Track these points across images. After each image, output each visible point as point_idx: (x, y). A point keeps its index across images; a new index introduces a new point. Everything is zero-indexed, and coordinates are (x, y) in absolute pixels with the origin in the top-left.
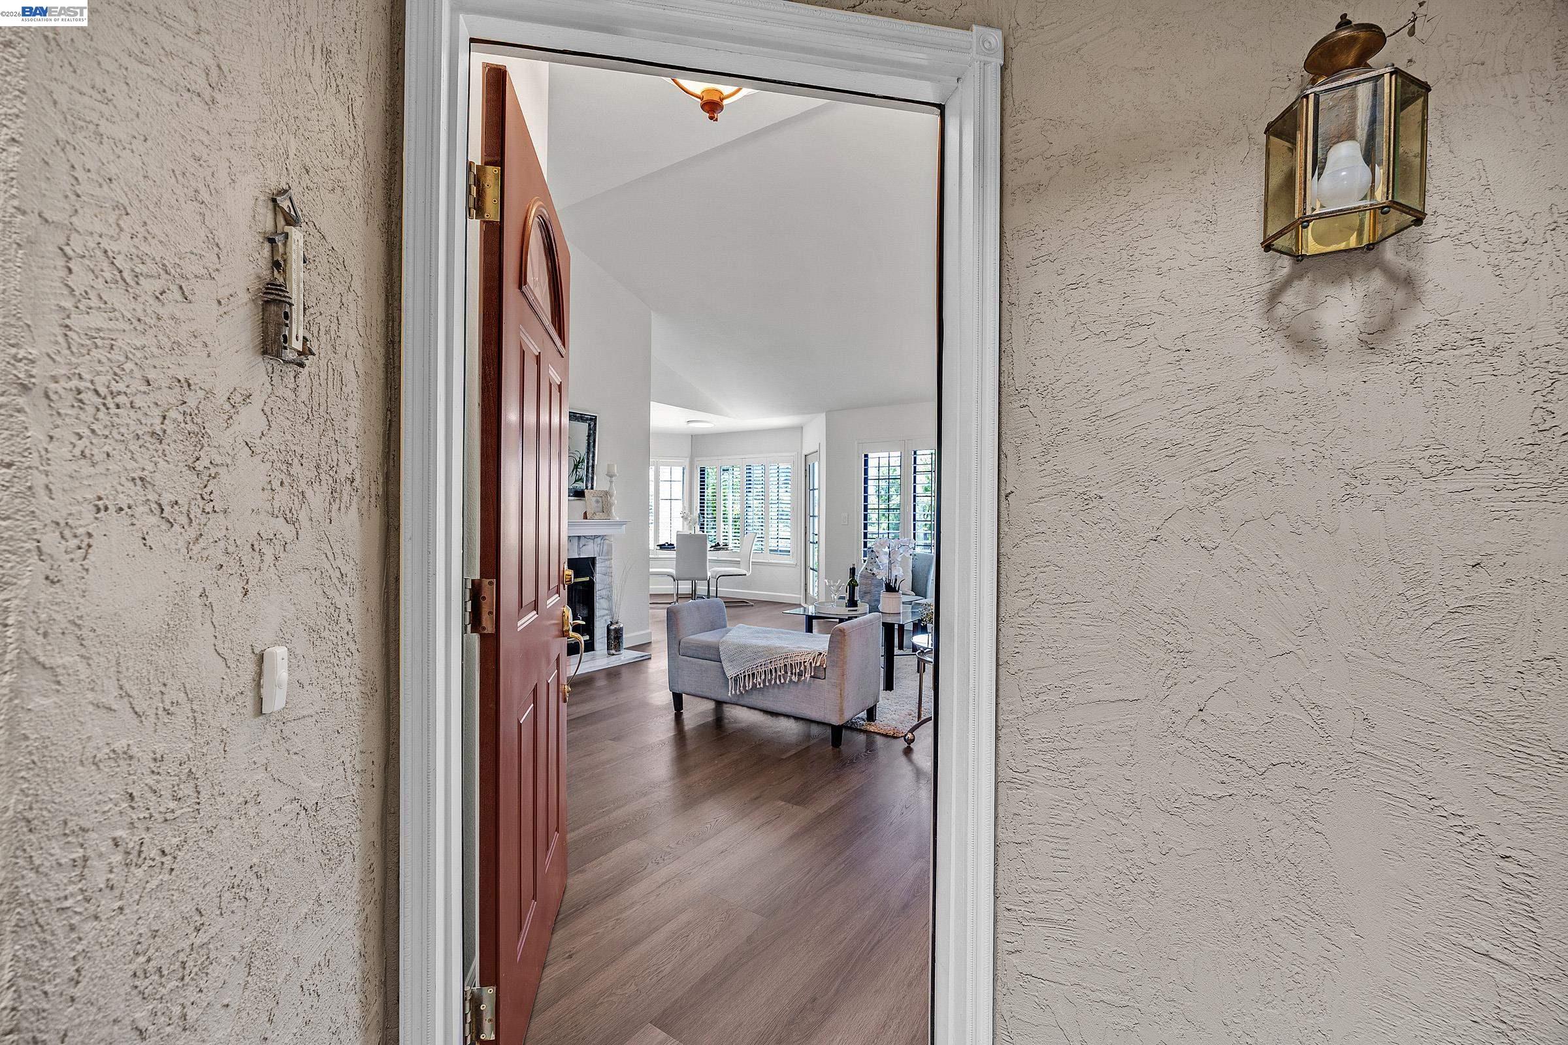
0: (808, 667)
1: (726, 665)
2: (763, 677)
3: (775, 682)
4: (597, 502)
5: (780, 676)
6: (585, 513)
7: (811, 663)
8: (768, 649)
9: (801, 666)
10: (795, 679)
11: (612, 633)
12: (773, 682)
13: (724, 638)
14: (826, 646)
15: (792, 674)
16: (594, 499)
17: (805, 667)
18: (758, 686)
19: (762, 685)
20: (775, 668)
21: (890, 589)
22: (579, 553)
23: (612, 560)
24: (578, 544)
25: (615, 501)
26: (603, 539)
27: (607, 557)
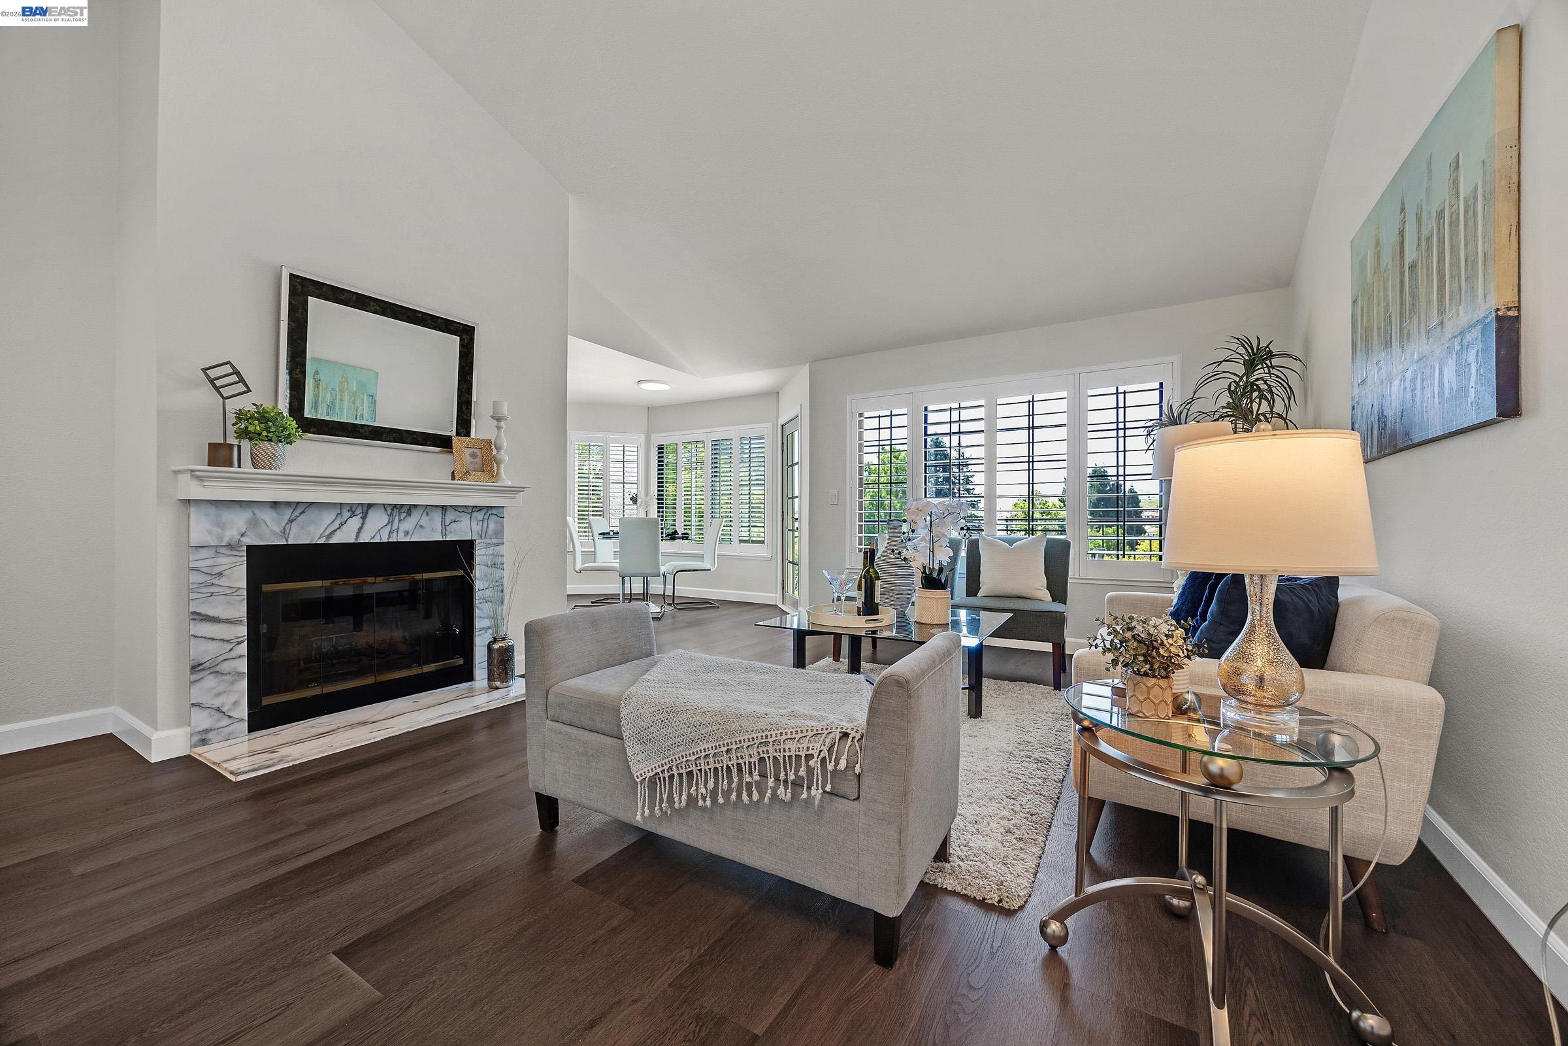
0: (818, 771)
1: (632, 749)
2: (711, 784)
3: (739, 796)
4: (474, 455)
5: (749, 785)
6: (453, 472)
7: (823, 760)
8: (722, 719)
9: (798, 766)
10: (784, 794)
11: (495, 655)
12: (734, 797)
13: (633, 689)
14: (862, 717)
15: (777, 779)
16: (470, 451)
17: (810, 770)
18: (700, 803)
19: (708, 802)
20: (739, 765)
21: (932, 582)
22: (444, 533)
23: (504, 545)
24: (443, 520)
25: (504, 456)
26: (488, 514)
27: (494, 541)
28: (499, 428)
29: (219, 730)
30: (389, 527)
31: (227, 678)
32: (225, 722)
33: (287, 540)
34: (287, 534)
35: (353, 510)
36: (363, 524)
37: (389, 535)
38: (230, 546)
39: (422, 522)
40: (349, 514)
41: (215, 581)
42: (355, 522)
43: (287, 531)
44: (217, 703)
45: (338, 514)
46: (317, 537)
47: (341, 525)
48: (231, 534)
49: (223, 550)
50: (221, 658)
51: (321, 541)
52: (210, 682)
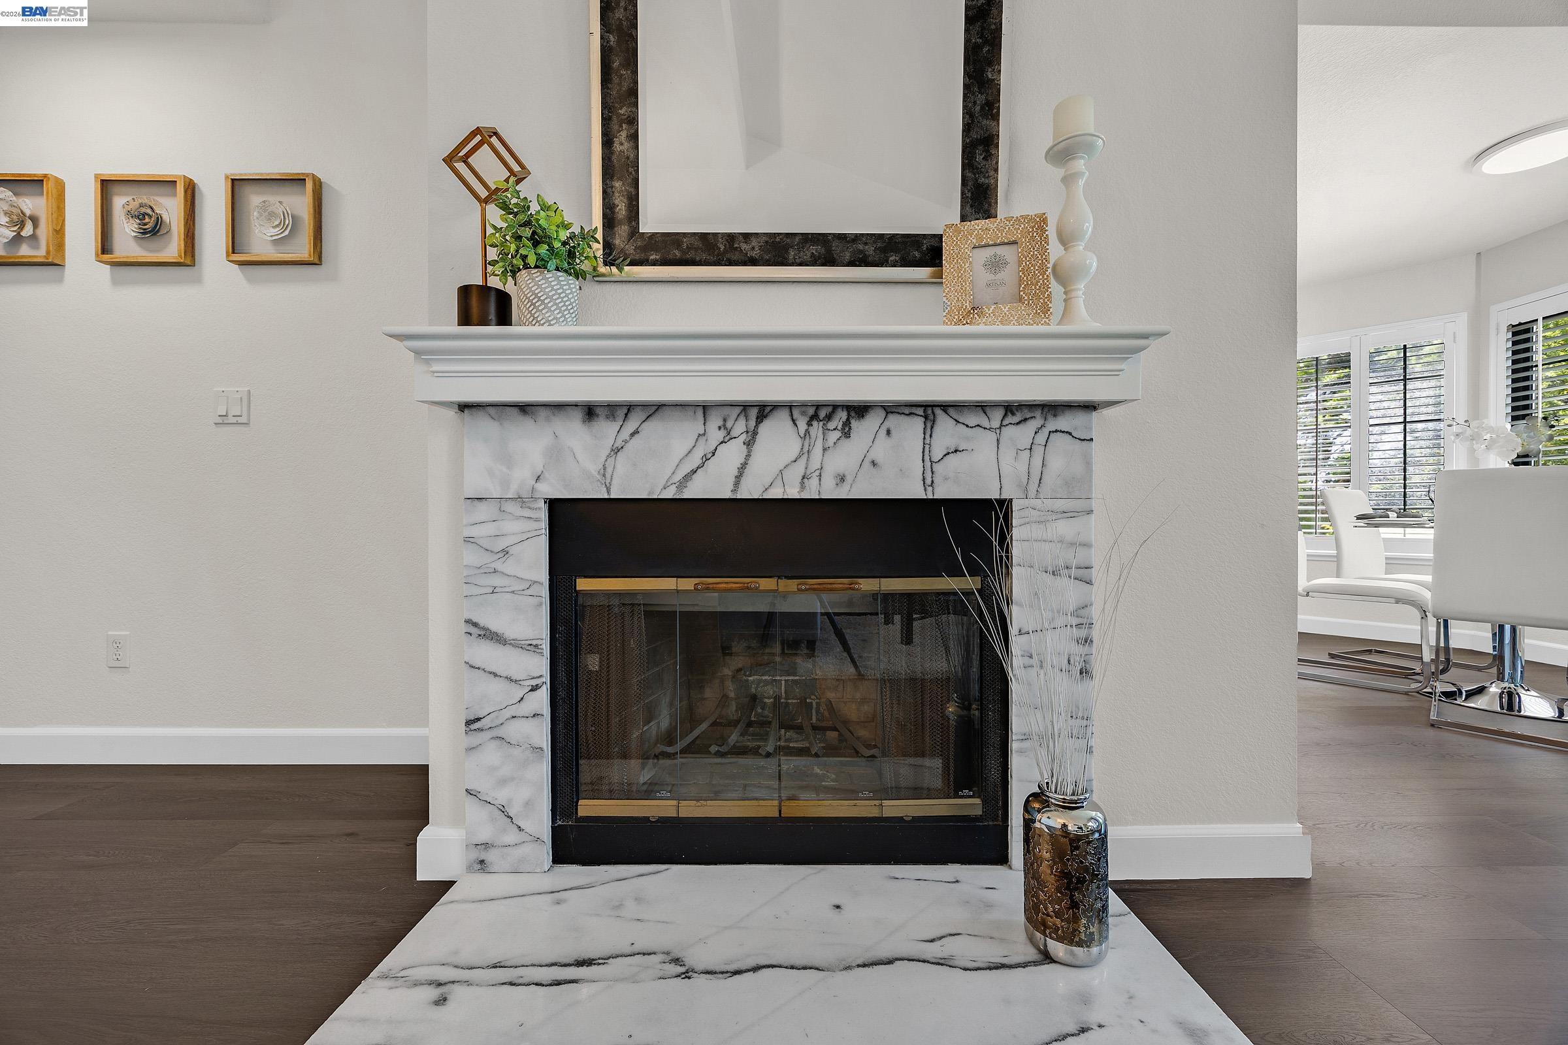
4: (996, 263)
22: (928, 481)
23: (1093, 516)
24: (926, 447)
25: (1086, 257)
26: (1046, 431)
27: (1060, 505)
28: (1068, 180)
29: (505, 850)
30: (802, 462)
31: (516, 752)
32: (512, 837)
33: (608, 492)
34: (608, 476)
35: (729, 425)
36: (748, 456)
37: (802, 483)
38: (519, 499)
39: (878, 454)
40: (721, 435)
41: (499, 566)
42: (733, 453)
43: (609, 470)
44: (501, 796)
45: (700, 435)
46: (662, 482)
47: (706, 459)
48: (520, 477)
49: (510, 507)
50: (508, 713)
51: (669, 494)
52: (491, 754)
